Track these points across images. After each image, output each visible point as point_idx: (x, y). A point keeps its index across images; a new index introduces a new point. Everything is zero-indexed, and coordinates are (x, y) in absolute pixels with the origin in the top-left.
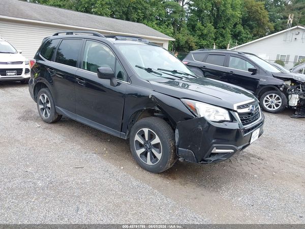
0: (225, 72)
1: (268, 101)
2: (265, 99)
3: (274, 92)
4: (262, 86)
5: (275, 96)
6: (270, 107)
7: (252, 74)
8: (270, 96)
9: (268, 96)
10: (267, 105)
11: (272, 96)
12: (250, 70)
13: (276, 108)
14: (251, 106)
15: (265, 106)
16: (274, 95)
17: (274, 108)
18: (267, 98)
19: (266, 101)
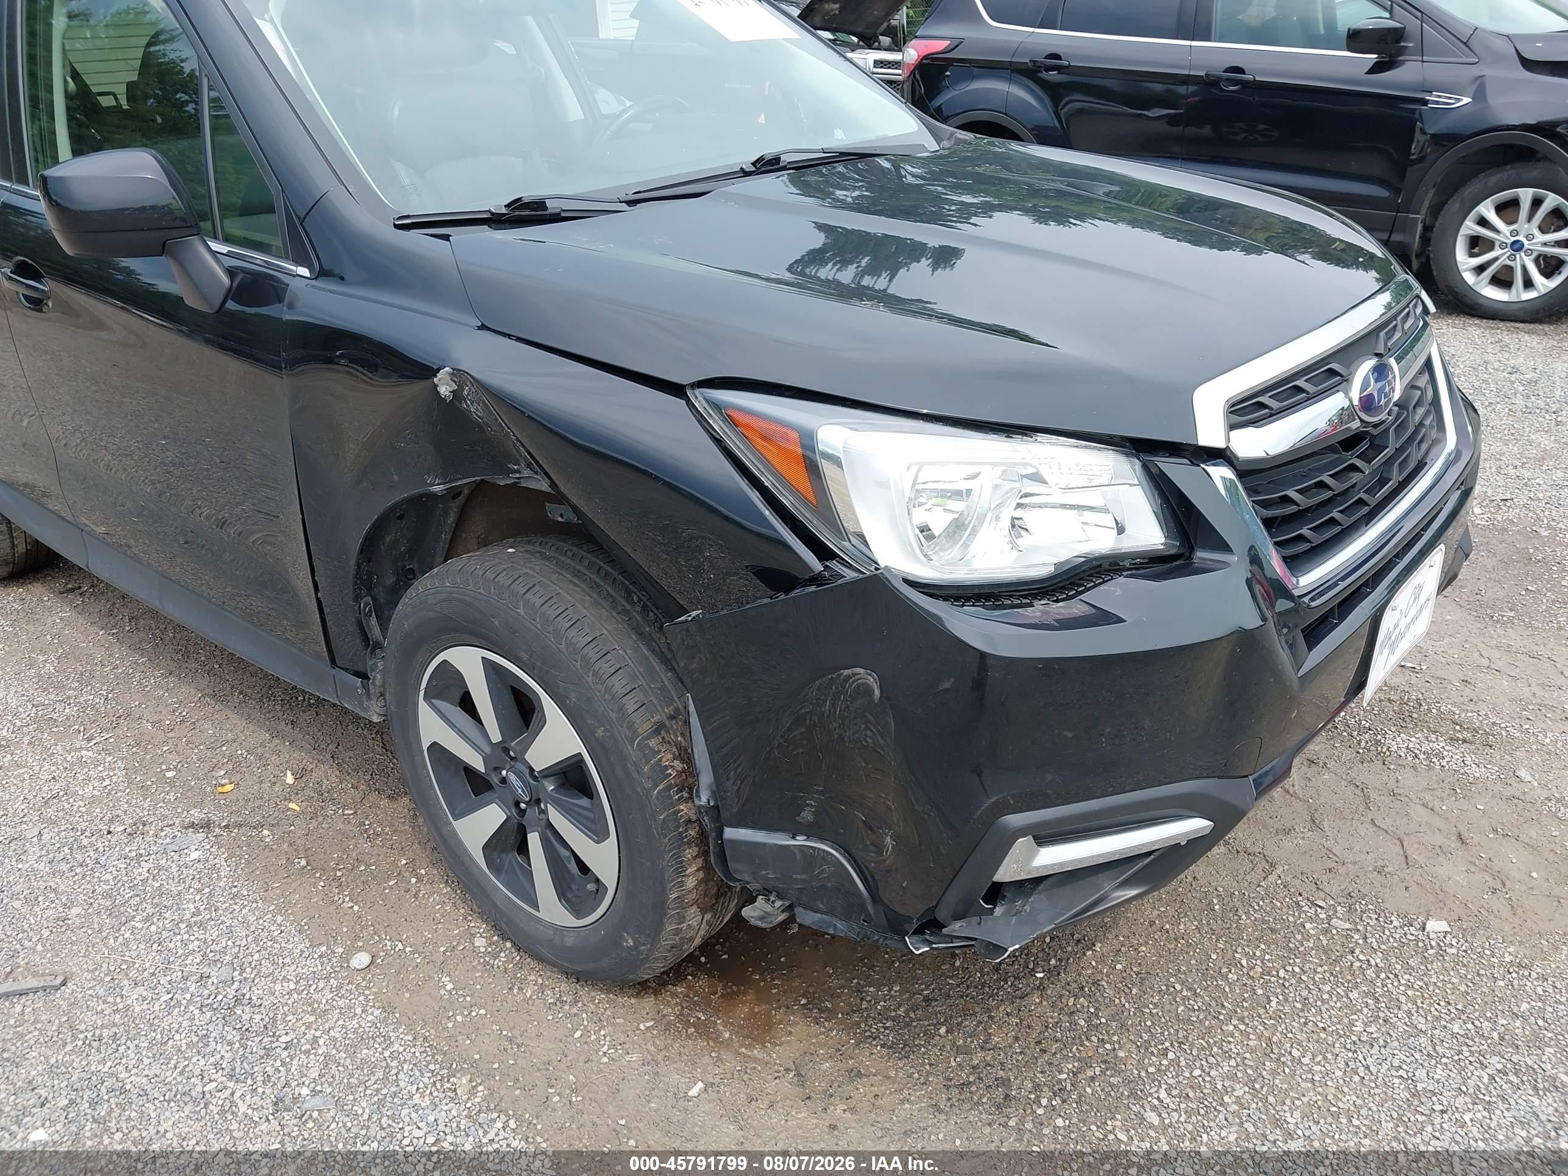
0: (1186, 80)
1: (1490, 245)
2: (1470, 227)
3: (1535, 171)
4: (1444, 140)
5: (1537, 203)
6: (1502, 280)
7: (1377, 68)
8: (1500, 209)
9: (1487, 209)
10: (1480, 269)
11: (1514, 203)
12: (1356, 39)
13: (1544, 285)
14: (1367, 365)
15: (1469, 278)
16: (1526, 195)
17: (1528, 284)
18: (1483, 222)
19: (1476, 244)
